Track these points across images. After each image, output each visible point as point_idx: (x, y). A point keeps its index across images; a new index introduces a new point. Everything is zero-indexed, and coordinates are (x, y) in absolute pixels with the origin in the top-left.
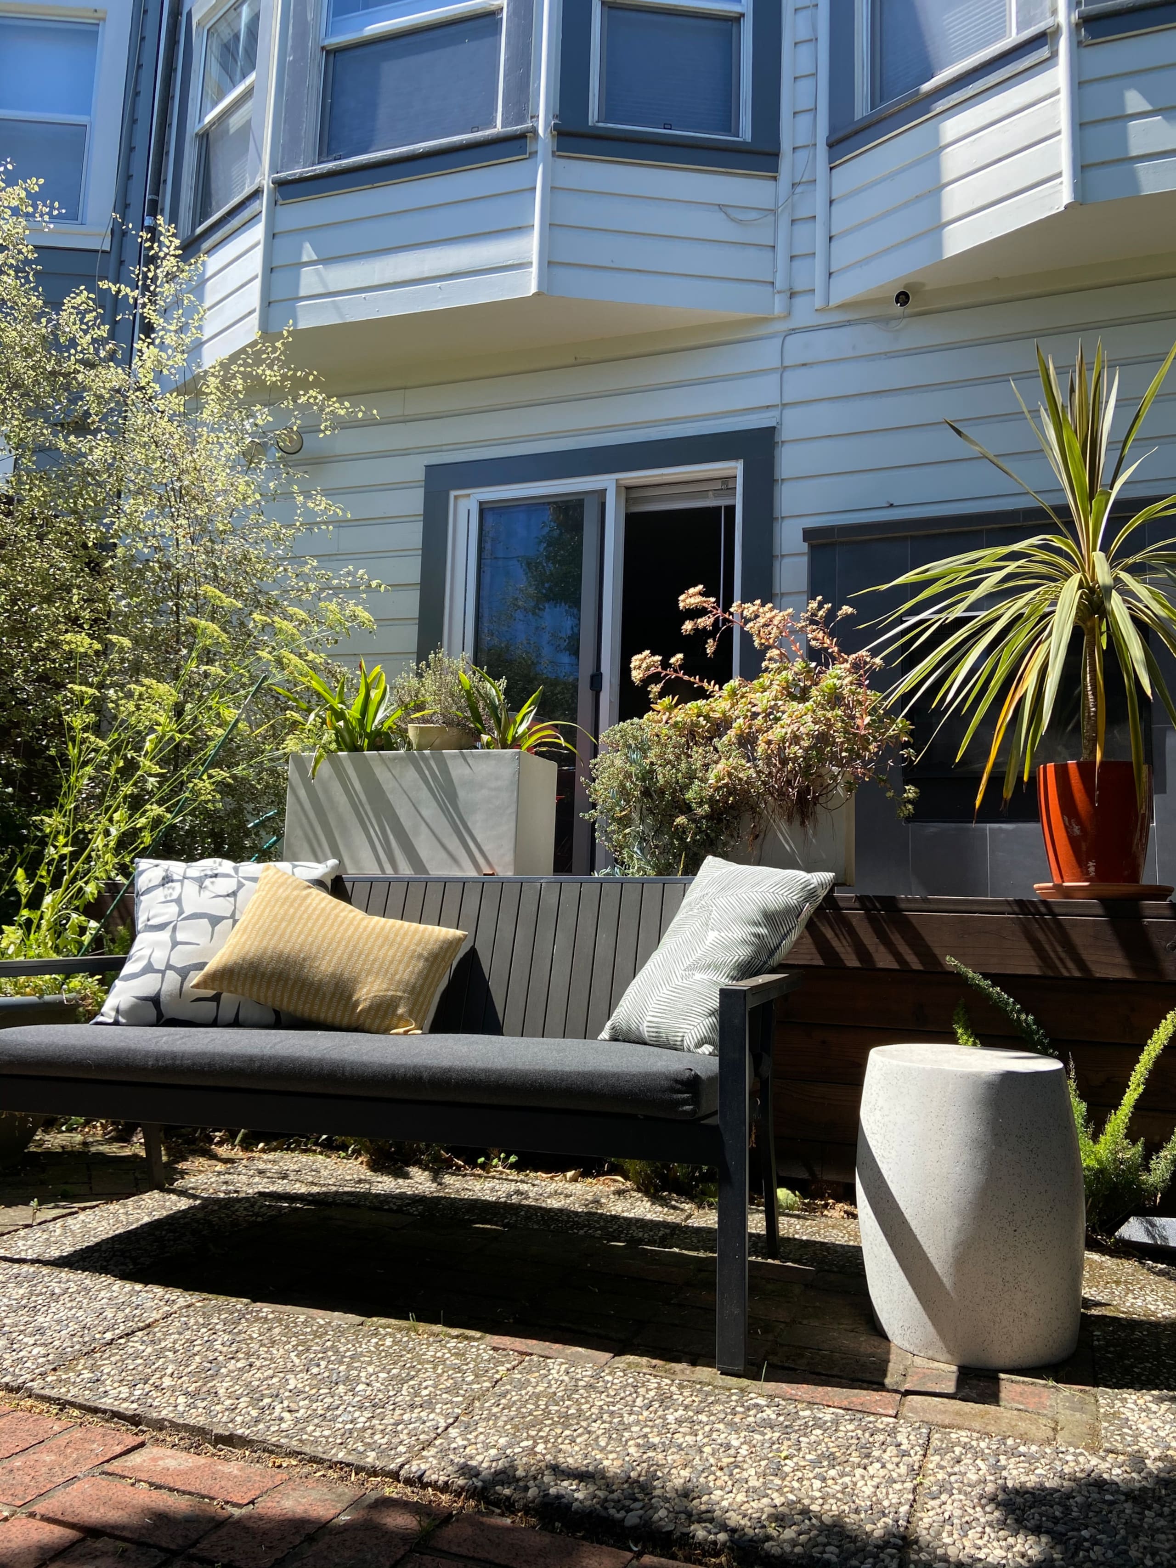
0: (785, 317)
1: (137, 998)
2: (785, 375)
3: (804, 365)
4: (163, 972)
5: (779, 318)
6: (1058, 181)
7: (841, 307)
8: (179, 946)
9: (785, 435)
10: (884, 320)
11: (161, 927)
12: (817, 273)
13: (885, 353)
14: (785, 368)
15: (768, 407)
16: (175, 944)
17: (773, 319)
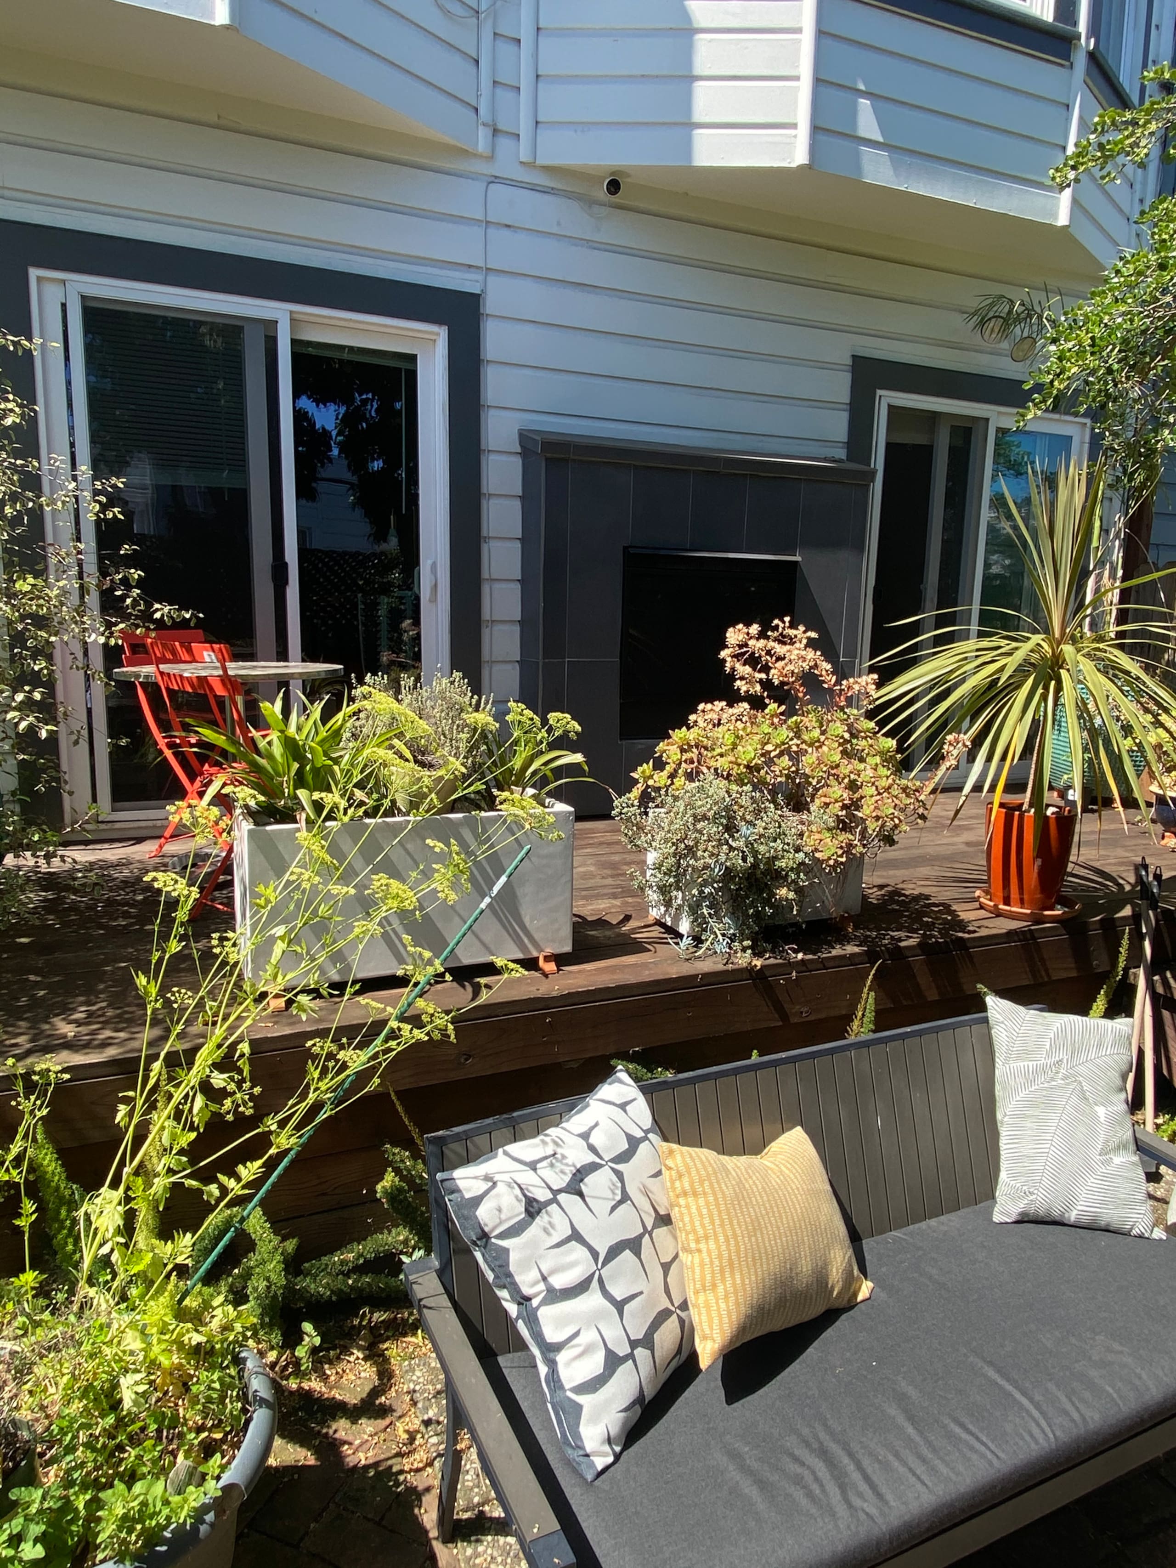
0: (486, 157)
1: (625, 1410)
2: (489, 231)
3: (508, 226)
4: (631, 1356)
5: (481, 156)
6: (792, 132)
7: (546, 169)
8: (626, 1308)
9: (490, 306)
10: (589, 202)
11: (582, 1287)
12: (522, 114)
13: (588, 241)
14: (487, 222)
15: (470, 266)
16: (620, 1306)
17: (475, 155)
